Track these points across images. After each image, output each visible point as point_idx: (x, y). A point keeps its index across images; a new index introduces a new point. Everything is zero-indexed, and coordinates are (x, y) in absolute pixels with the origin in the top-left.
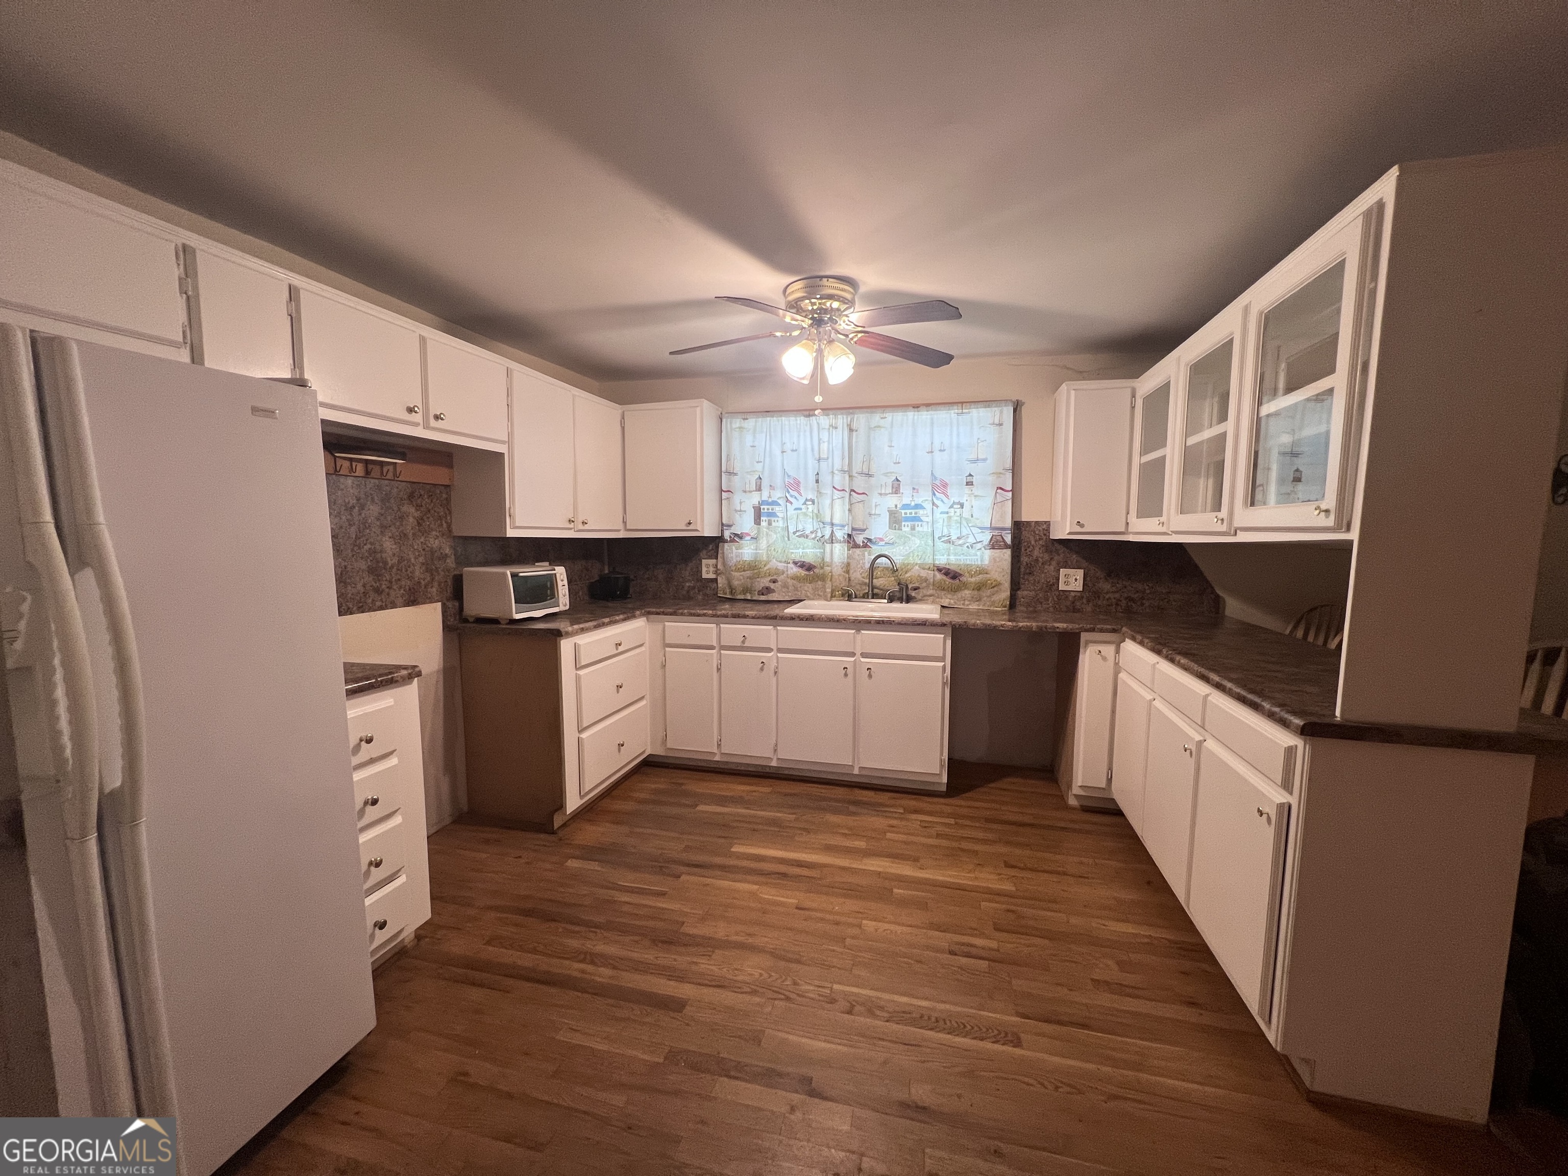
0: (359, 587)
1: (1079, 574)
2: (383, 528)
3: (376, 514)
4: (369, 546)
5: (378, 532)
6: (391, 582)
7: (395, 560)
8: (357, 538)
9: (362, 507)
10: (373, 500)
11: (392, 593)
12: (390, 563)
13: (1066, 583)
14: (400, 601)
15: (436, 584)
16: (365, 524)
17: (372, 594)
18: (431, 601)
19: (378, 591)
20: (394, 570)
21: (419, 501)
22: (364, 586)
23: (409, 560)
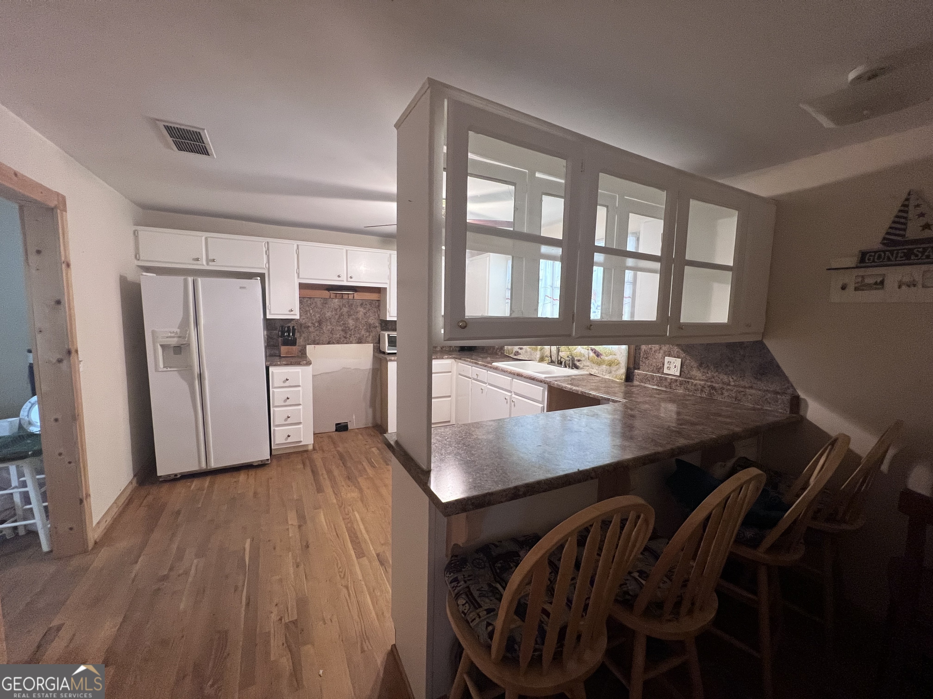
0: (338, 336)
1: (678, 361)
2: (349, 316)
3: (346, 311)
4: (343, 322)
5: (347, 317)
6: (351, 335)
7: (354, 327)
8: (338, 319)
9: (341, 309)
10: (345, 307)
11: (351, 339)
12: (351, 328)
13: (669, 368)
14: (354, 342)
15: (371, 337)
16: (342, 315)
17: (343, 339)
18: (368, 343)
19: (345, 338)
20: (353, 331)
21: (365, 306)
22: (340, 335)
23: (359, 327)
